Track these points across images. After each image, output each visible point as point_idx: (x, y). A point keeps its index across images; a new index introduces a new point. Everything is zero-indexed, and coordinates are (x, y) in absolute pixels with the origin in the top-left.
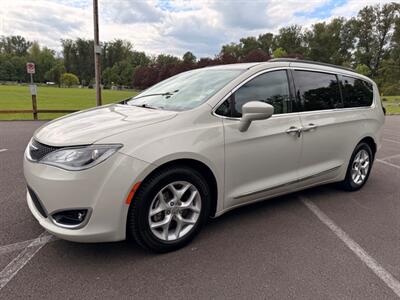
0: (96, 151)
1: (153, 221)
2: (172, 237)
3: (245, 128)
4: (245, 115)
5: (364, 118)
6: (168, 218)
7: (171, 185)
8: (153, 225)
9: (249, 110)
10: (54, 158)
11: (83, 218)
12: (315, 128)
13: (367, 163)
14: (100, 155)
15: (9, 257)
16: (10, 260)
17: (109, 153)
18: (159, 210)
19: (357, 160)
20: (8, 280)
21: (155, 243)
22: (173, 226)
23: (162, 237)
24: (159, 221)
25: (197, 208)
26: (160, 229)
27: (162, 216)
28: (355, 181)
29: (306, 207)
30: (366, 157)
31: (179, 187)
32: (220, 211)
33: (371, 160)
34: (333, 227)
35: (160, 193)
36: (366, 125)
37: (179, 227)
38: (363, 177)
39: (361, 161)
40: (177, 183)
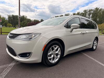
0: (34, 35)
1: (49, 57)
2: (53, 62)
3: (71, 31)
4: (72, 28)
5: (96, 32)
6: (52, 56)
7: (54, 46)
8: (49, 58)
9: (73, 26)
10: (19, 37)
11: (29, 55)
12: (86, 33)
13: (96, 44)
14: (35, 36)
15: (3, 69)
16: (4, 70)
17: (37, 36)
18: (50, 53)
19: (94, 43)
20: (5, 76)
21: (49, 63)
22: (54, 58)
23: (51, 61)
24: (50, 57)
25: (60, 53)
26: (50, 59)
27: (51, 55)
28: (94, 48)
29: (84, 55)
30: (96, 42)
31: (55, 47)
32: (65, 55)
33: (97, 43)
34: (93, 59)
35: (51, 48)
36: (96, 33)
37: (55, 59)
38: (96, 47)
39: (95, 43)
40: (55, 45)
